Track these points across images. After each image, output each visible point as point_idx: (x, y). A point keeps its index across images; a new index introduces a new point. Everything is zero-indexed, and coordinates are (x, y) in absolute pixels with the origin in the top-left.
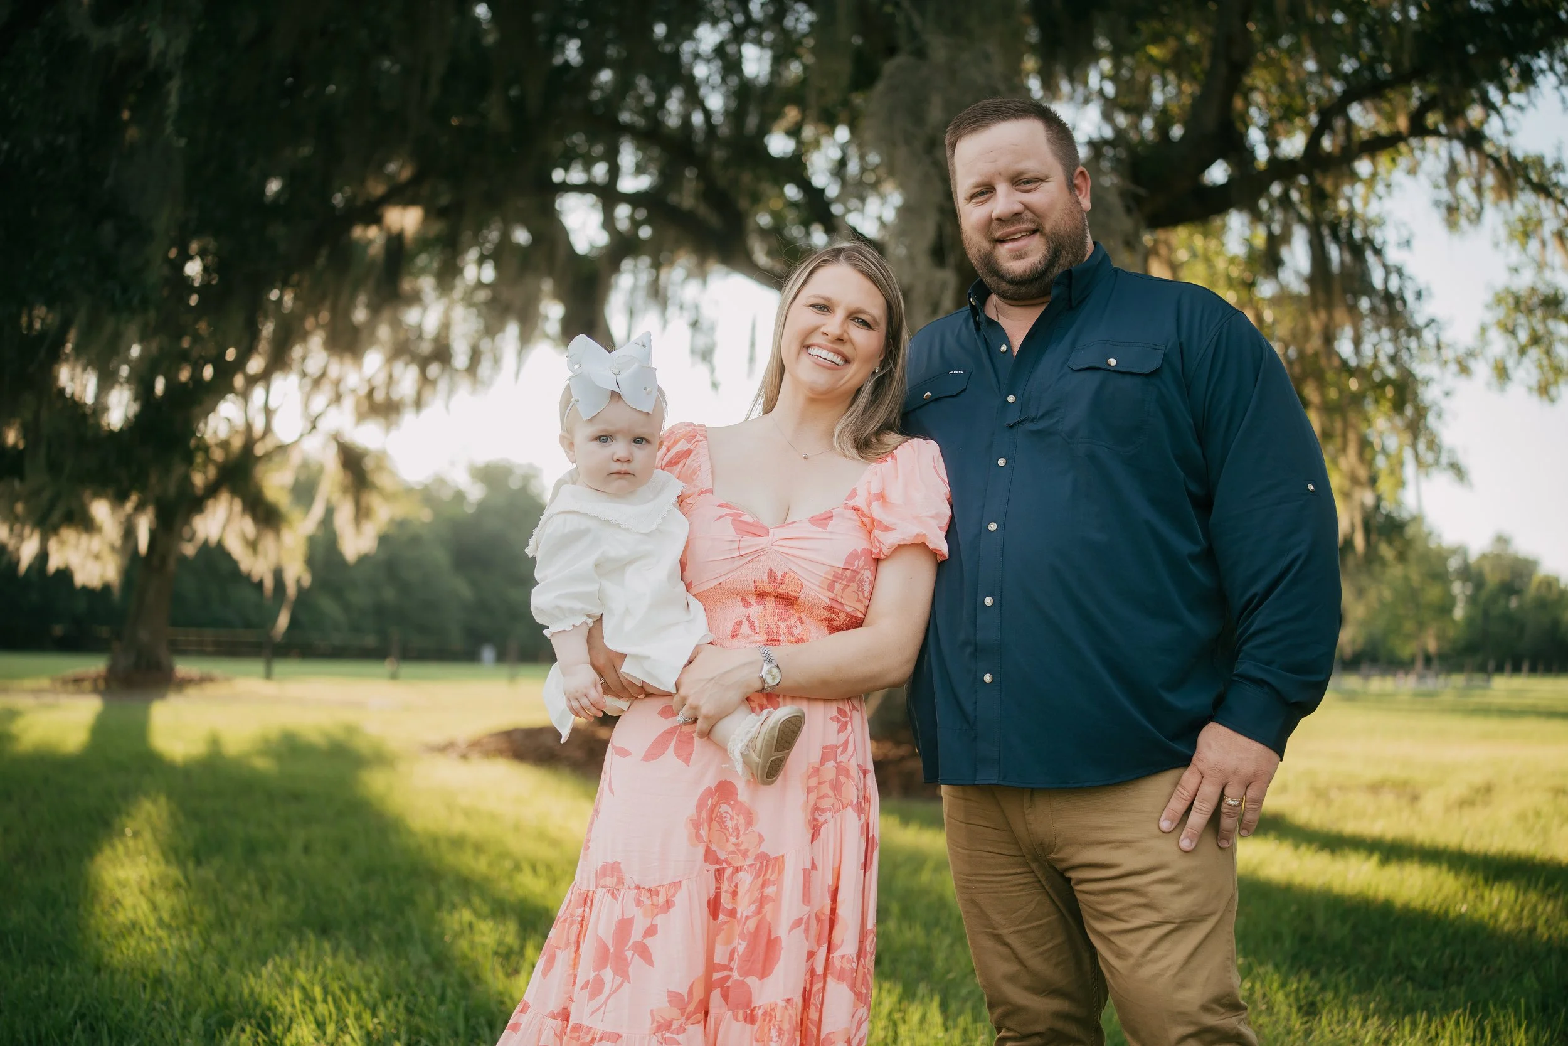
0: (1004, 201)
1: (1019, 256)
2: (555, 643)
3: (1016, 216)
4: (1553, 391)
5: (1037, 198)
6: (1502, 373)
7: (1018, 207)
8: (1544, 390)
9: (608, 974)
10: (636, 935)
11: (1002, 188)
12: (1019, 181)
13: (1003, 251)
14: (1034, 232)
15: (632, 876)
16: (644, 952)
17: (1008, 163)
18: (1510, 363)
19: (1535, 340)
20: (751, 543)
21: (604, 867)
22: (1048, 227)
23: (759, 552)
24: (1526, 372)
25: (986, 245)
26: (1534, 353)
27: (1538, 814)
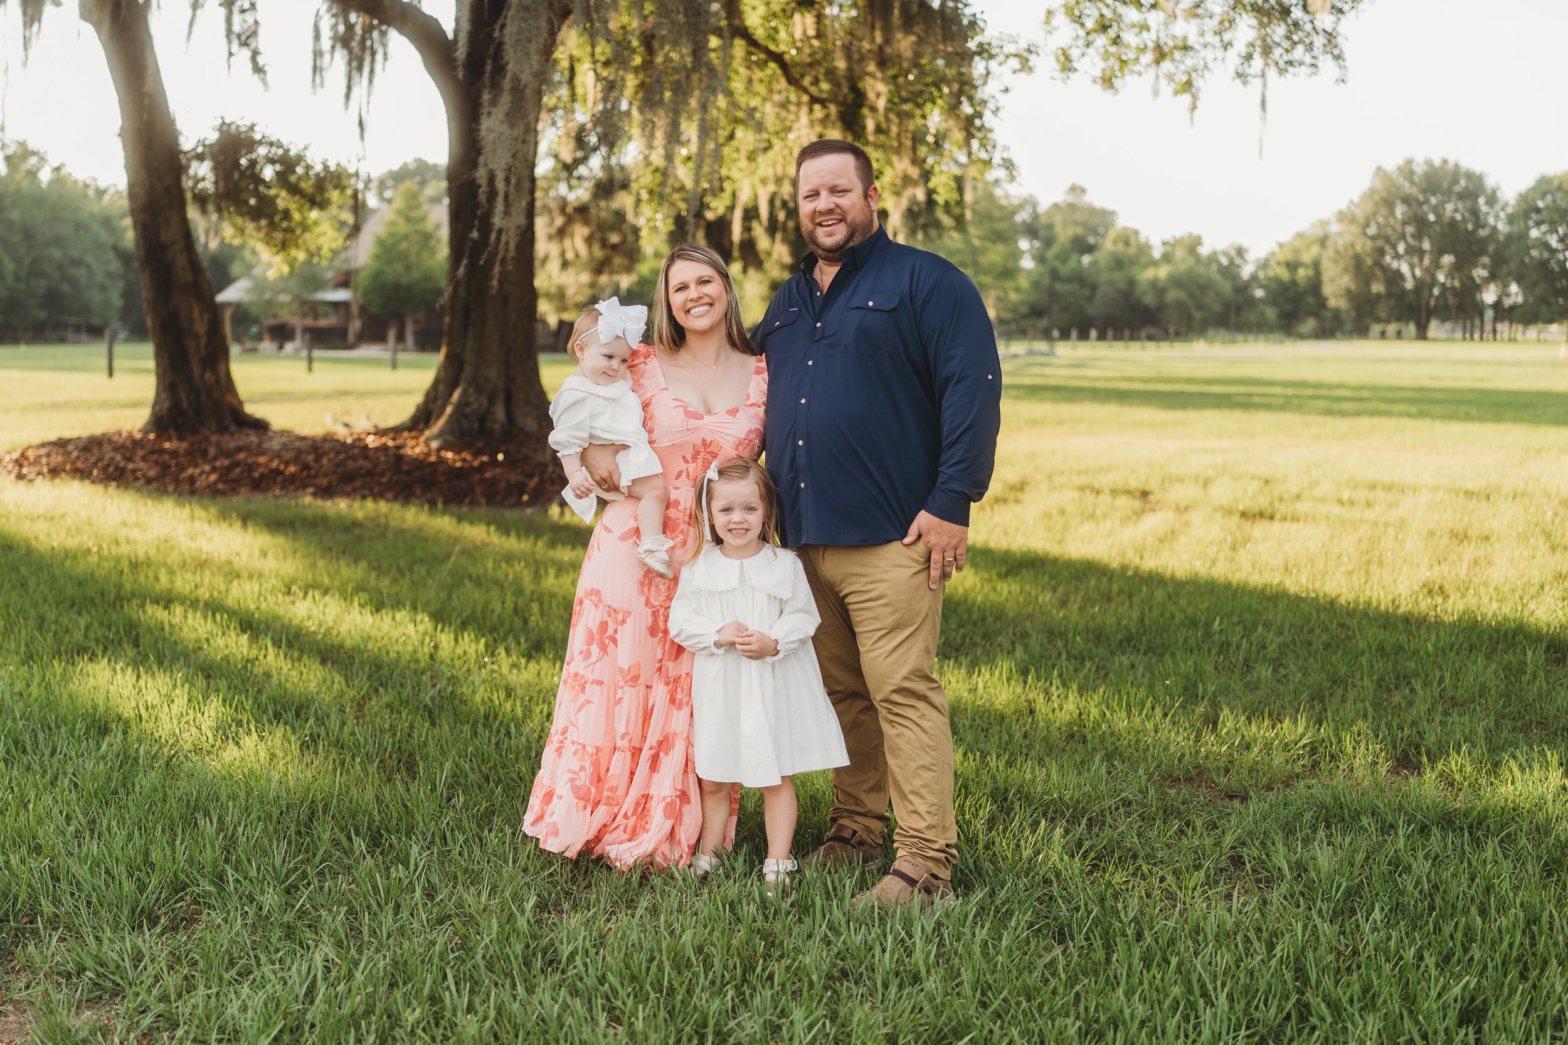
0: (825, 202)
1: (830, 235)
2: (563, 461)
3: (830, 212)
4: (1117, 82)
5: (844, 201)
6: (1066, 64)
7: (832, 206)
8: (1108, 81)
9: (595, 649)
10: (610, 632)
11: (824, 194)
12: (834, 190)
13: (820, 233)
14: (841, 221)
15: (607, 599)
16: (615, 642)
17: (829, 180)
18: (1075, 53)
19: (1104, 28)
20: (693, 423)
21: (592, 590)
22: (849, 219)
23: (696, 429)
24: (1091, 64)
25: (810, 226)
26: (1101, 41)
27: (1062, 512)
